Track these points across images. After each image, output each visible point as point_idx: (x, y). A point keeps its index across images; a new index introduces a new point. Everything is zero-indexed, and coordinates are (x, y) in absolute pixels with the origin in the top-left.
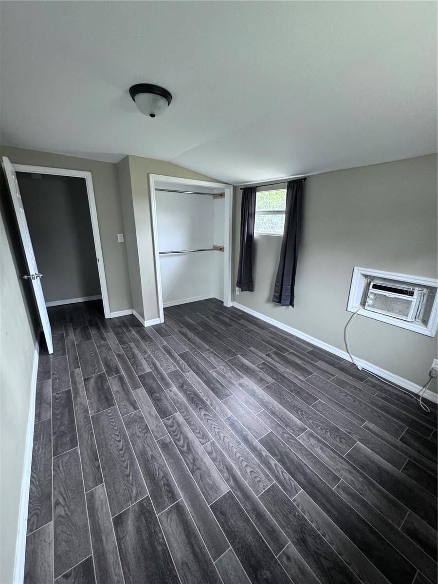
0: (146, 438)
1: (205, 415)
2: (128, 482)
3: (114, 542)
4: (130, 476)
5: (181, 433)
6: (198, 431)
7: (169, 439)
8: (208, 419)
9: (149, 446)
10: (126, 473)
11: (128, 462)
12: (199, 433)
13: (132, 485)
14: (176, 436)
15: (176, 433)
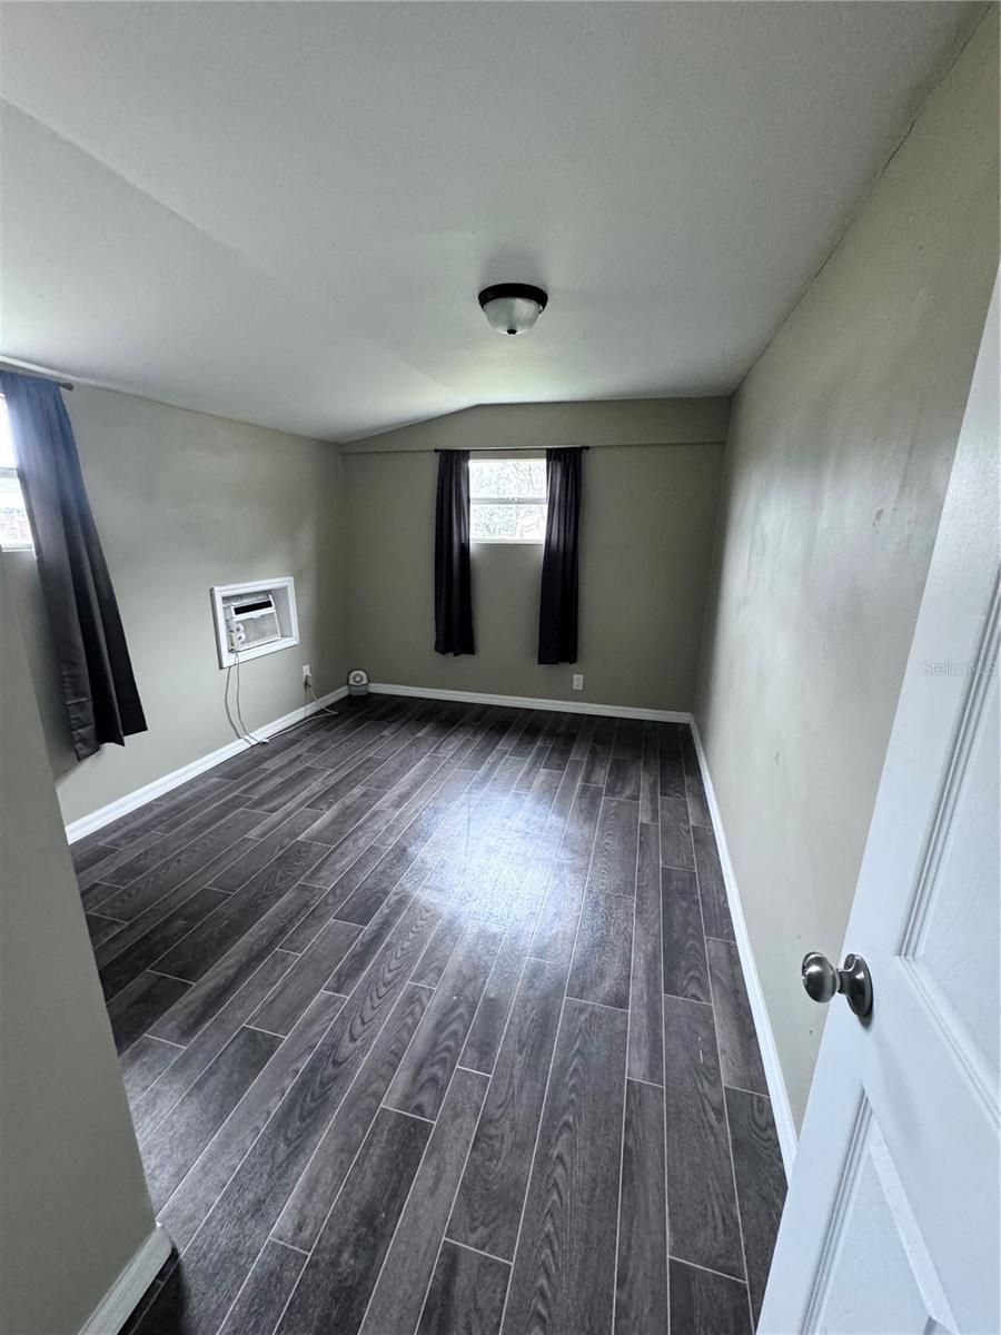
0: (500, 1106)
1: (353, 1039)
2: (585, 1043)
3: (634, 985)
4: (578, 1050)
5: (434, 1045)
6: (410, 1020)
7: (469, 1053)
8: (363, 1023)
9: (512, 1076)
10: (582, 1061)
11: (567, 1079)
12: (412, 1014)
13: (580, 1030)
14: (448, 1049)
15: (444, 1054)
